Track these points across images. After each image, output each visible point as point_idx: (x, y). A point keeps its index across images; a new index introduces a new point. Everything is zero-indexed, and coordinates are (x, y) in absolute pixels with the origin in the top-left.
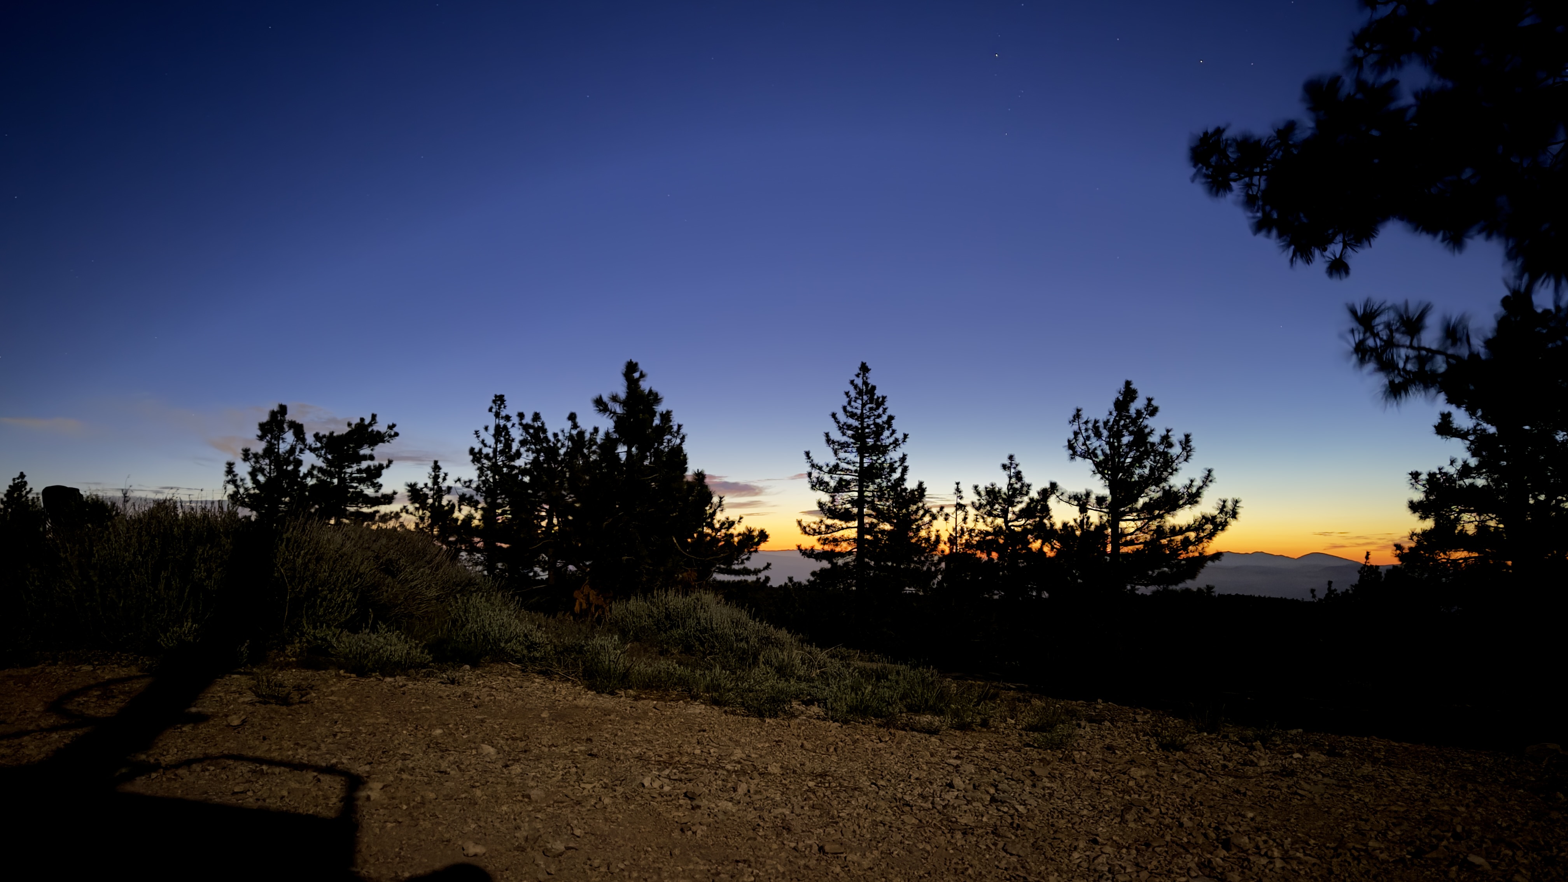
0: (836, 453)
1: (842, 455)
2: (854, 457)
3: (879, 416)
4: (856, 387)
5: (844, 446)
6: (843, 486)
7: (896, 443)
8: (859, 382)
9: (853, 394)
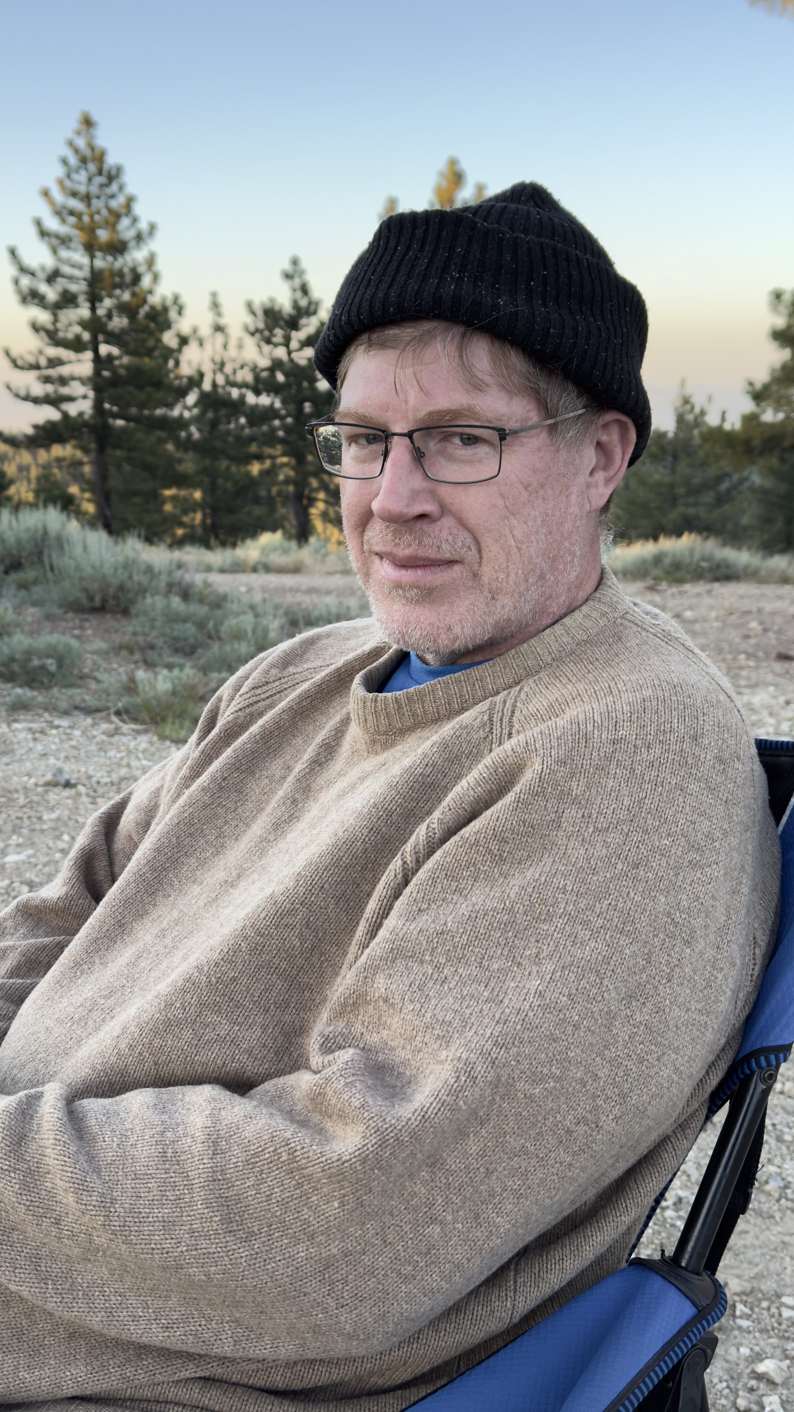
0: (55, 251)
1: (64, 253)
2: (80, 257)
3: (113, 196)
4: (76, 151)
5: (65, 241)
6: (68, 300)
7: (139, 238)
8: (81, 143)
9: (73, 160)
